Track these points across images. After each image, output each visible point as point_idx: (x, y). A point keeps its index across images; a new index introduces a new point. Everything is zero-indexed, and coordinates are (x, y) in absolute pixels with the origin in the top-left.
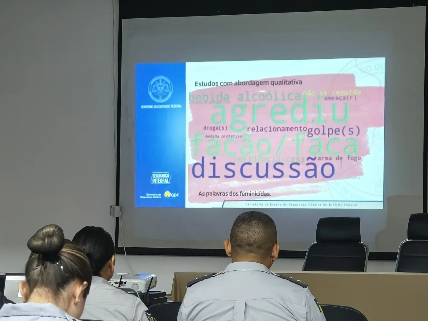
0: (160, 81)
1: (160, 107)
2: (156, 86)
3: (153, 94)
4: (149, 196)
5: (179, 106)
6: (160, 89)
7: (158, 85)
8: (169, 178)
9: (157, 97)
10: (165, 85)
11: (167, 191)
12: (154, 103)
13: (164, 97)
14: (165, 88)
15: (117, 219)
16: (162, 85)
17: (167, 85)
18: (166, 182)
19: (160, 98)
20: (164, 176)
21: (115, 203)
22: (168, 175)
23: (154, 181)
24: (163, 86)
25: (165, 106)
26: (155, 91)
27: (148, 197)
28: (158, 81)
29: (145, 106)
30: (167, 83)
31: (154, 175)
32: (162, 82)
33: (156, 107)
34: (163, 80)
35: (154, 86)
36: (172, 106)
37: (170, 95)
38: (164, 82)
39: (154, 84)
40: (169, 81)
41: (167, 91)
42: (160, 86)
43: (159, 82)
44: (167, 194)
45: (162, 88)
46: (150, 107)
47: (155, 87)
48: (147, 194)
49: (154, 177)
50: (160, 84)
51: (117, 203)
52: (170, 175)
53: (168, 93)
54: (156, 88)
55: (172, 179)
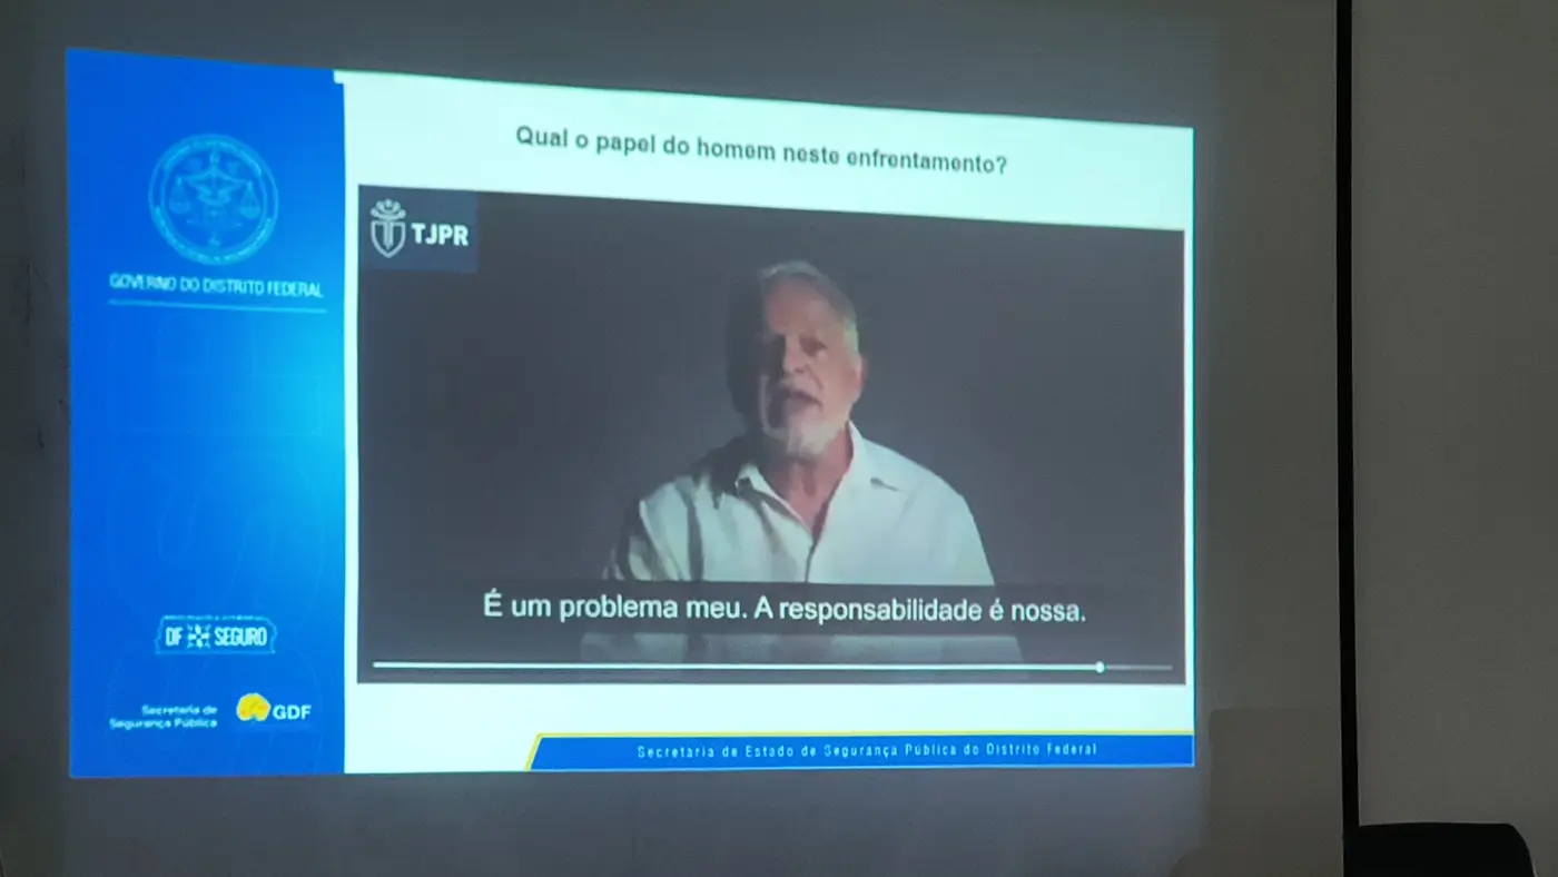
0: (214, 159)
1: (213, 285)
2: (192, 179)
4: (153, 717)
6: (214, 196)
7: (203, 176)
9: (196, 236)
10: (238, 182)
14: (238, 195)
16: (220, 183)
17: (250, 185)
19: (214, 241)
24: (229, 183)
27: (148, 724)
28: (203, 157)
29: (129, 277)
32: (223, 166)
33: (189, 284)
34: (226, 158)
35: (179, 181)
36: (274, 287)
38: (233, 166)
41: (248, 212)
42: (208, 182)
43: (206, 165)
44: (253, 707)
46: (162, 283)
47: (186, 184)
48: (147, 710)
50: (214, 172)
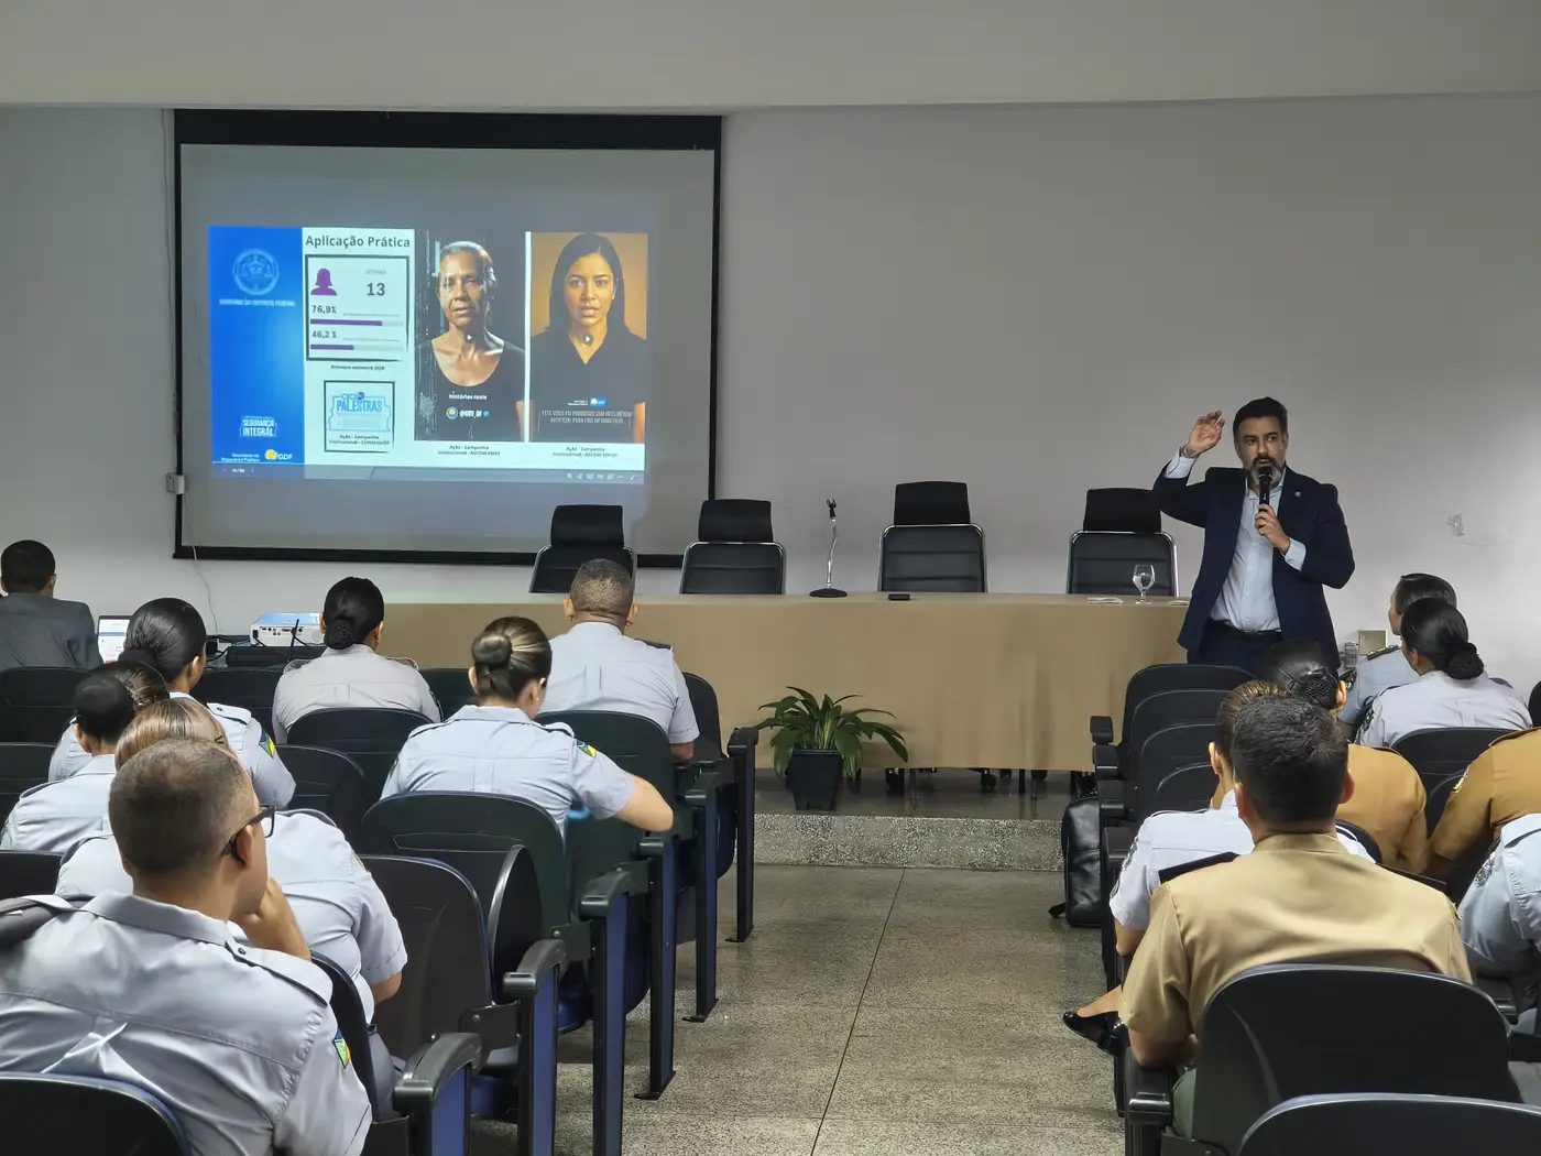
0: (256, 257)
1: (256, 303)
2: (248, 265)
3: (242, 279)
4: (236, 458)
5: (291, 304)
6: (256, 271)
7: (252, 264)
8: (274, 428)
9: (250, 285)
10: (264, 265)
11: (268, 449)
12: (243, 296)
13: (261, 287)
14: (264, 270)
15: (179, 497)
16: (258, 266)
17: (268, 266)
18: (269, 433)
19: (256, 287)
20: (265, 423)
21: (174, 471)
22: (272, 422)
23: (246, 432)
24: (261, 266)
25: (265, 303)
26: (245, 275)
28: (252, 256)
29: (227, 301)
30: (268, 263)
31: (245, 422)
32: (259, 260)
33: (248, 303)
34: (260, 257)
35: (244, 266)
36: (278, 303)
37: (273, 284)
38: (262, 260)
39: (243, 262)
40: (271, 260)
41: (267, 276)
42: (253, 266)
43: (253, 260)
44: (271, 454)
45: (260, 269)
46: (238, 302)
47: (246, 267)
48: (234, 455)
49: (246, 424)
50: (256, 262)
51: (179, 471)
52: (276, 421)
53: (269, 281)
54: (247, 269)
55: (278, 429)
